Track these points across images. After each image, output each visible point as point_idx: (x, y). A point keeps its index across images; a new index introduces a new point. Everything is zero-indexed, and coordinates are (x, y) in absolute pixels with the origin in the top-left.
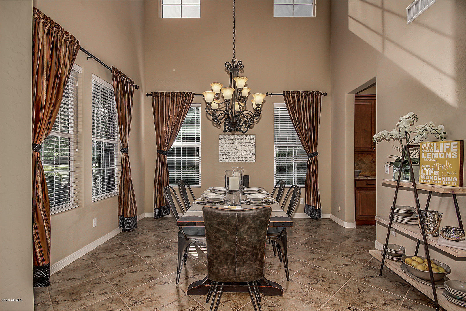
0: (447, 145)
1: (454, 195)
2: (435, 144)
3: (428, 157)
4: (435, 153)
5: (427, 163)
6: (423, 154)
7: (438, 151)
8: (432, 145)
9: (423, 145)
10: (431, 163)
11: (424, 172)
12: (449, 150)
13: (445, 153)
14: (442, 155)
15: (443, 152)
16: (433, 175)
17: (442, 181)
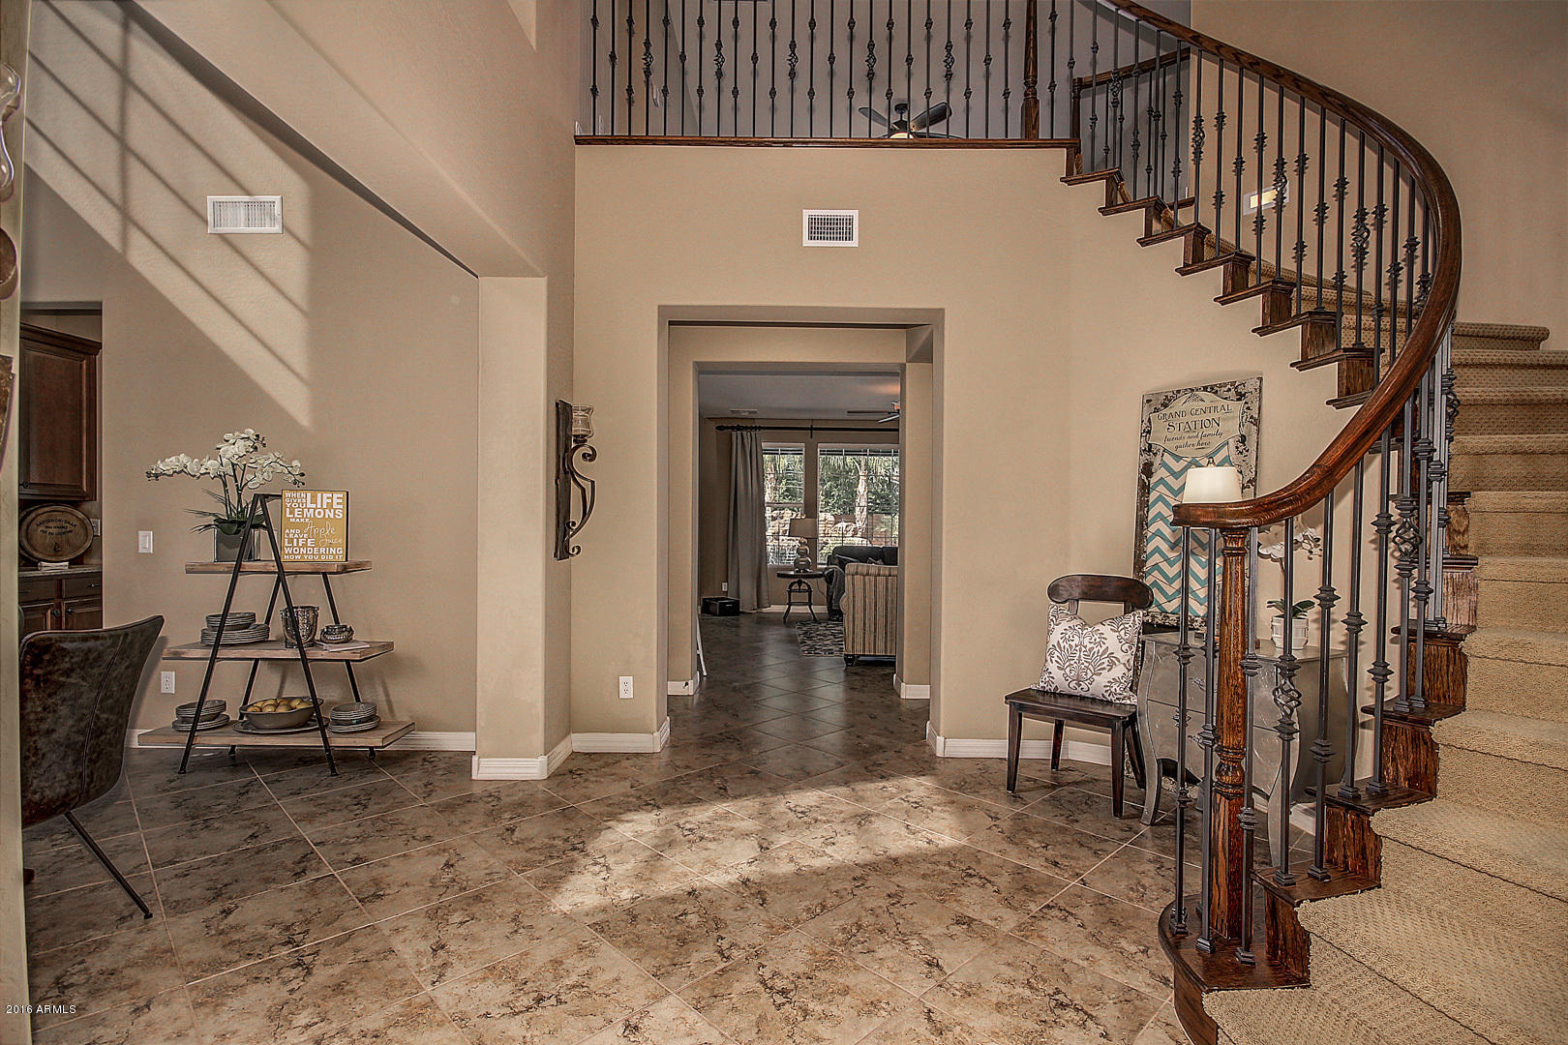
0: (328, 498)
1: (325, 574)
2: (309, 495)
3: (296, 516)
4: (309, 509)
5: (294, 526)
6: (288, 510)
7: (314, 506)
8: (303, 495)
9: (288, 494)
10: (301, 526)
11: (291, 541)
12: (330, 506)
13: (324, 510)
14: (319, 513)
15: (322, 508)
16: (305, 545)
17: (320, 555)
